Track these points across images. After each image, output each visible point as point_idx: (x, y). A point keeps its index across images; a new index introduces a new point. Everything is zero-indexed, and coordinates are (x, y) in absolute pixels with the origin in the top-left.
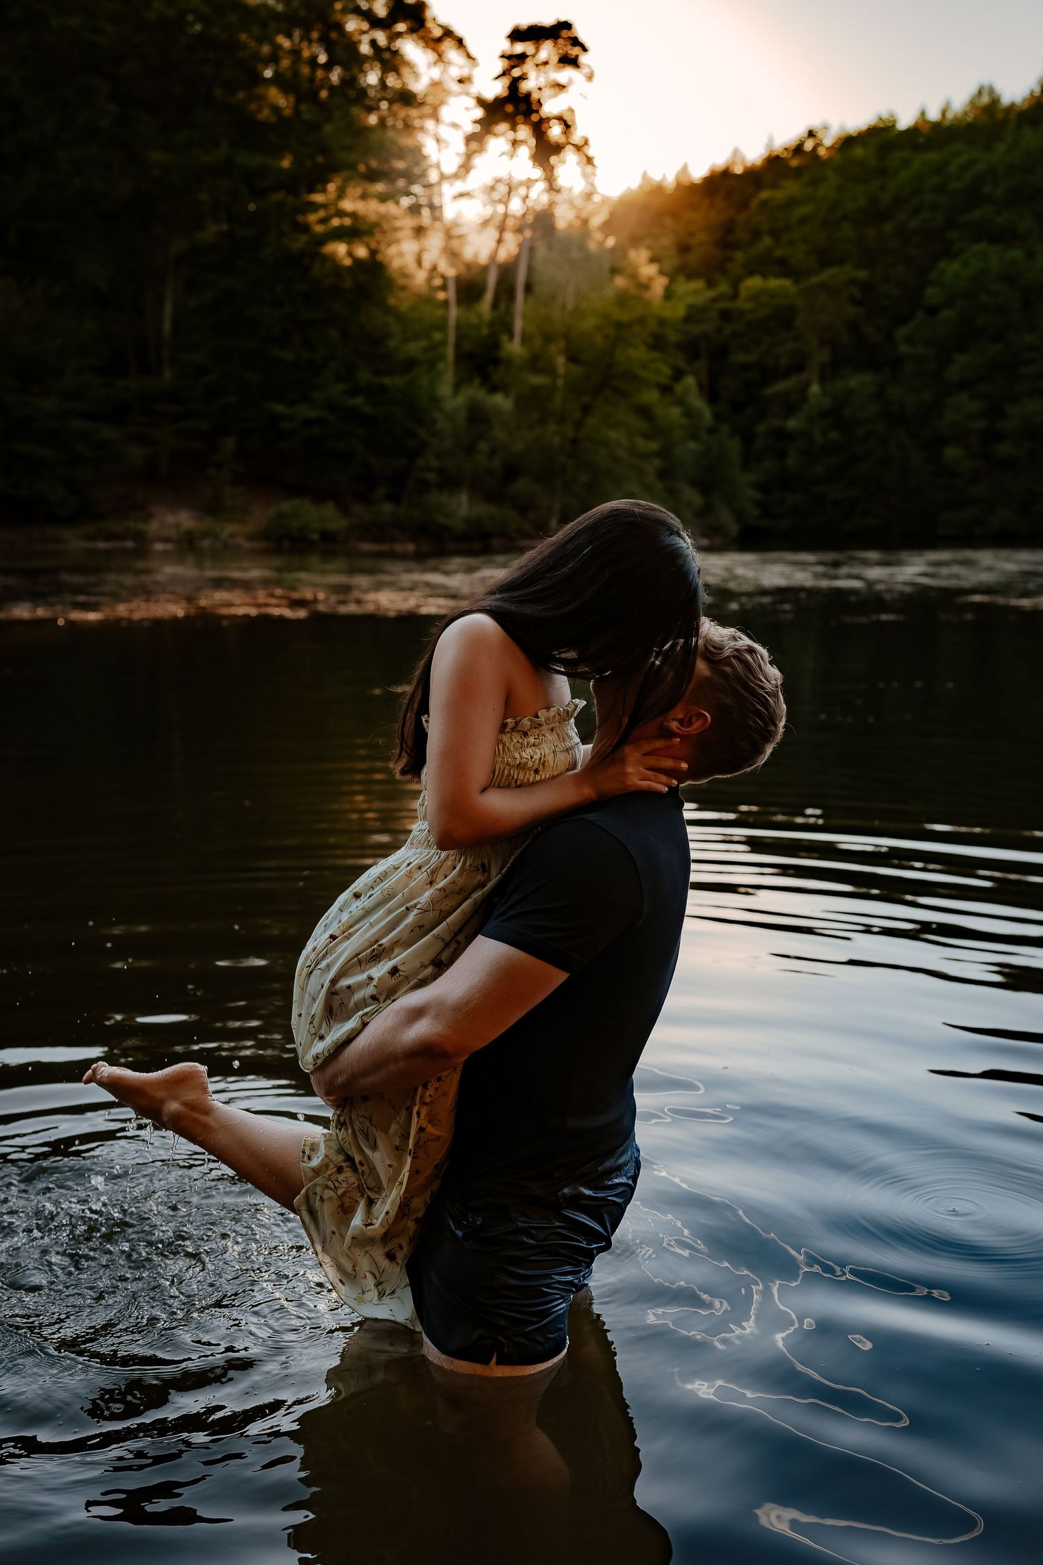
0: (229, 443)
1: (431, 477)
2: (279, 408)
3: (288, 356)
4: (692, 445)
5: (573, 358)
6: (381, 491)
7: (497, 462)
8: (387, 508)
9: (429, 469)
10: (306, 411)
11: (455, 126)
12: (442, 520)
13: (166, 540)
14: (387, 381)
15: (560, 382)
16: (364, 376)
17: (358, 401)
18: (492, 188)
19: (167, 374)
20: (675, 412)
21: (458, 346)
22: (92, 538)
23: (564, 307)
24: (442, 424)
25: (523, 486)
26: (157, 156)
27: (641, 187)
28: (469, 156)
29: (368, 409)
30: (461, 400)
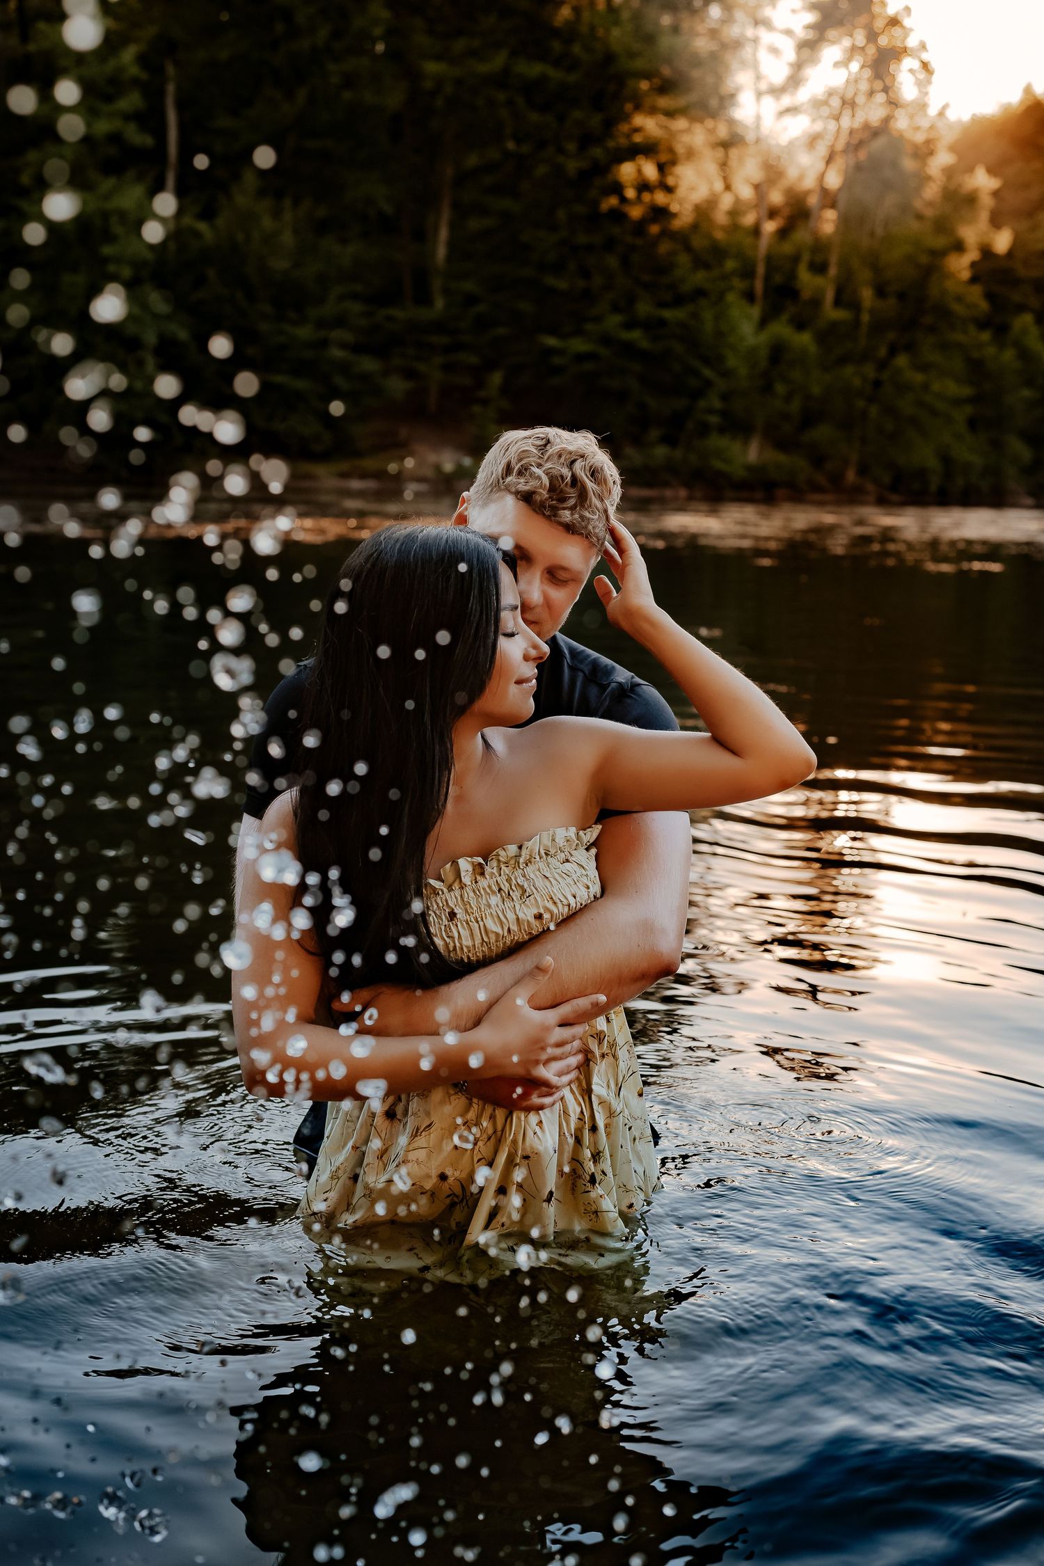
0: (496, 378)
1: (714, 420)
2: (551, 341)
3: (562, 284)
4: (1026, 393)
5: (880, 292)
6: (654, 434)
7: (795, 406)
8: (661, 452)
9: (711, 411)
10: (579, 345)
11: (788, 32)
12: (718, 465)
13: (420, 480)
14: (667, 314)
15: (865, 318)
16: (644, 308)
17: (635, 335)
18: (825, 103)
19: (440, 303)
20: (1008, 355)
21: (767, 278)
22: (345, 475)
23: (872, 234)
24: (732, 362)
25: (822, 433)
26: (432, 67)
27: (1022, 102)
28: (798, 66)
29: (645, 344)
30: (764, 338)
